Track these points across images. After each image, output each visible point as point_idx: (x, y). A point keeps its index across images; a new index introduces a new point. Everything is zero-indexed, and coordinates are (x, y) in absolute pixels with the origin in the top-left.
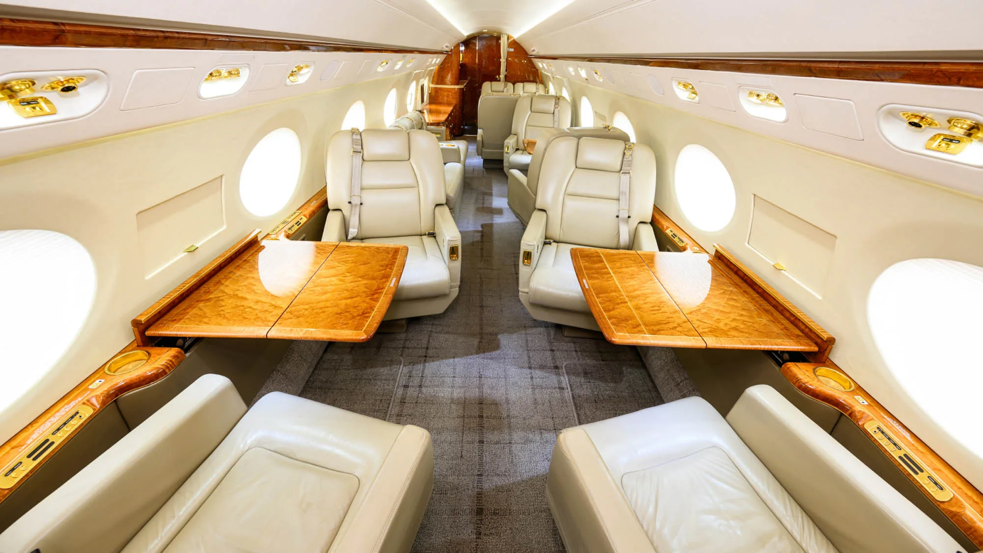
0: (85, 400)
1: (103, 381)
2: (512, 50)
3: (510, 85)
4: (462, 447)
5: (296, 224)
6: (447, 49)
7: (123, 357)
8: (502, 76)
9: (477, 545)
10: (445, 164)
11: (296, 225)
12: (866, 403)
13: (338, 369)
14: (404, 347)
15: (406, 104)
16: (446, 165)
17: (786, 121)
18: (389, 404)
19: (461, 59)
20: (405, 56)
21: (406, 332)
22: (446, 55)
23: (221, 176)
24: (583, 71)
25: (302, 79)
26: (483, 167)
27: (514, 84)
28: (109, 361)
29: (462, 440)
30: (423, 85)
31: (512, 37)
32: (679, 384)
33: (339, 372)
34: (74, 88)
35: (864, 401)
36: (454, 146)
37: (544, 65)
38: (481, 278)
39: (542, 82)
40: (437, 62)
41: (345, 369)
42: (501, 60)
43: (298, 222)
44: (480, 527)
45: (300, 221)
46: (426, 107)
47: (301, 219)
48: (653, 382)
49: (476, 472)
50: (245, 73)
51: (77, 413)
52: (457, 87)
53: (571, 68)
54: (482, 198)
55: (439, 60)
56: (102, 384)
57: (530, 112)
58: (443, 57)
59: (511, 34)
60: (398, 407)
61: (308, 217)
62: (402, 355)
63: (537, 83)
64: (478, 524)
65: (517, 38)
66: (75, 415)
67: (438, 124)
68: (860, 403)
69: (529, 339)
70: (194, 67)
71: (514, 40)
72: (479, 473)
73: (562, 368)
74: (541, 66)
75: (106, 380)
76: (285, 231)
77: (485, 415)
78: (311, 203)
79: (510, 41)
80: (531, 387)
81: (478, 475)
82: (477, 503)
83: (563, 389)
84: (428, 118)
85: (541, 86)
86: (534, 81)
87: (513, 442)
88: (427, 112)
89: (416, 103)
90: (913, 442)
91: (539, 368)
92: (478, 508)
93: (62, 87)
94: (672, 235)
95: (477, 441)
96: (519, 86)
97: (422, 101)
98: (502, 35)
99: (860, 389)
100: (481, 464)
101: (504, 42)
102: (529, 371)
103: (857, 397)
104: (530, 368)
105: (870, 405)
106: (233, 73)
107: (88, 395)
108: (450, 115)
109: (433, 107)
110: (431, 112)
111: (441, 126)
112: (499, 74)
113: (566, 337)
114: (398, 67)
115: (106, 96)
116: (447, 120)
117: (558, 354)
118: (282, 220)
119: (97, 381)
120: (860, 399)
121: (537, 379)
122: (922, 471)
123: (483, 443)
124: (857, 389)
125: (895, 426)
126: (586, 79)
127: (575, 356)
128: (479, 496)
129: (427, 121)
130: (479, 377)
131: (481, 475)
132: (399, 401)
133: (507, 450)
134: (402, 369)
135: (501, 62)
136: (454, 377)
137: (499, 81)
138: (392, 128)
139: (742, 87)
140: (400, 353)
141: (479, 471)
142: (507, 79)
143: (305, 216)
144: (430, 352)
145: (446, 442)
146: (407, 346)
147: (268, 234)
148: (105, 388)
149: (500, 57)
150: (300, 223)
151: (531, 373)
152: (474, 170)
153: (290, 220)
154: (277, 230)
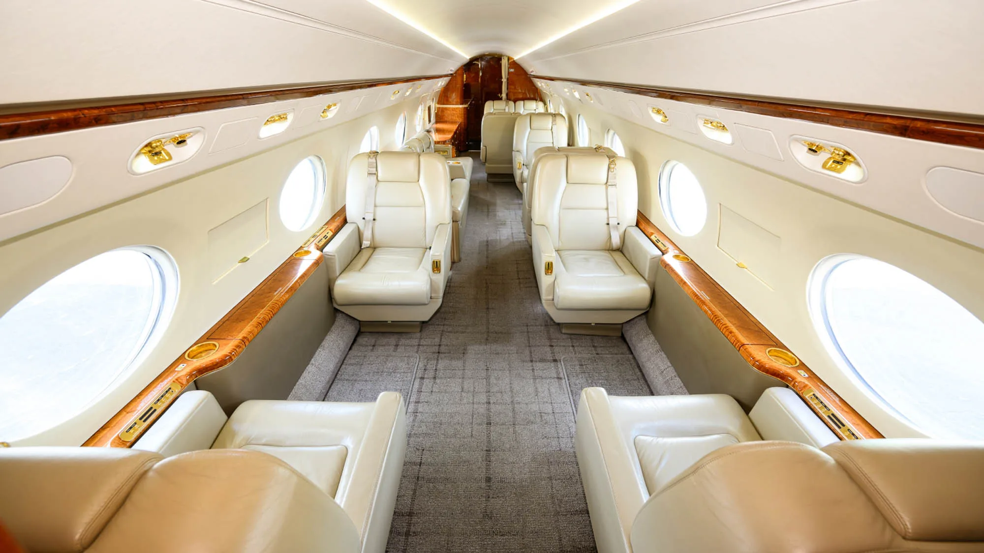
0: (174, 379)
1: (185, 365)
2: (512, 70)
3: (511, 103)
4: (472, 427)
5: (324, 237)
6: (452, 72)
7: (199, 346)
8: (504, 95)
9: (487, 506)
10: (452, 180)
11: (324, 239)
12: (807, 376)
13: (362, 365)
14: (419, 345)
15: (415, 125)
16: (454, 180)
17: (733, 144)
18: (408, 393)
19: (465, 80)
20: (414, 84)
21: (420, 331)
22: (450, 77)
23: (267, 199)
24: (577, 92)
25: (330, 115)
26: (487, 181)
27: (515, 101)
28: (187, 350)
29: (472, 422)
30: (430, 106)
31: (512, 58)
32: (663, 372)
33: (363, 366)
34: (184, 141)
35: (806, 374)
36: (459, 163)
37: (543, 84)
38: (487, 284)
39: (542, 100)
40: (443, 84)
41: (368, 364)
42: (502, 80)
43: (326, 235)
44: (489, 492)
45: (327, 235)
46: (432, 126)
47: (328, 233)
48: (641, 371)
49: (485, 448)
50: (290, 117)
51: (170, 388)
52: (461, 106)
53: (565, 89)
54: (486, 210)
55: (444, 82)
56: (184, 368)
57: (529, 129)
58: (447, 79)
59: (511, 56)
60: (415, 396)
61: (333, 231)
62: (417, 352)
63: (536, 100)
64: (487, 489)
65: (517, 59)
66: (169, 390)
67: (444, 142)
68: (801, 375)
69: (530, 336)
70: (258, 117)
71: (514, 61)
72: (487, 449)
73: (560, 362)
74: (540, 85)
75: (187, 364)
76: (316, 244)
77: (491, 402)
78: (335, 219)
79: (510, 61)
80: (532, 377)
81: (487, 450)
82: (486, 472)
83: (561, 379)
84: (435, 137)
85: (541, 104)
86: (534, 99)
87: (516, 423)
88: (434, 131)
89: (424, 124)
90: (840, 405)
91: (540, 362)
92: (487, 477)
93: (178, 141)
94: (656, 241)
95: (485, 423)
96: (520, 103)
97: (430, 121)
98: (502, 58)
99: (803, 366)
100: (489, 442)
101: (504, 62)
102: (530, 364)
103: (799, 371)
104: (532, 361)
105: (809, 377)
106: (282, 118)
107: (176, 375)
108: (455, 133)
109: (440, 126)
110: (438, 131)
111: (447, 144)
112: (501, 93)
113: (565, 334)
114: (408, 94)
115: (203, 143)
116: (453, 137)
117: (556, 349)
118: (312, 234)
119: (181, 365)
120: (802, 372)
121: (538, 371)
122: (844, 425)
123: (490, 424)
124: (801, 365)
125: (828, 392)
126: (580, 100)
127: (572, 350)
128: (488, 467)
129: (435, 140)
130: (486, 370)
131: (489, 451)
132: (416, 390)
133: (511, 430)
134: (418, 364)
135: (502, 82)
136: (464, 370)
137: (501, 99)
138: (403, 151)
139: (699, 116)
140: (416, 350)
141: (487, 447)
142: (508, 98)
143: (330, 230)
144: (443, 349)
145: (459, 424)
146: (421, 344)
147: (301, 247)
148: (188, 370)
149: (502, 78)
150: (327, 237)
151: (532, 366)
152: (478, 184)
153: (318, 234)
154: (309, 243)
